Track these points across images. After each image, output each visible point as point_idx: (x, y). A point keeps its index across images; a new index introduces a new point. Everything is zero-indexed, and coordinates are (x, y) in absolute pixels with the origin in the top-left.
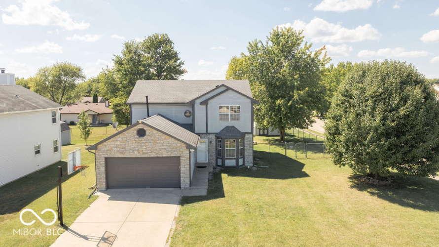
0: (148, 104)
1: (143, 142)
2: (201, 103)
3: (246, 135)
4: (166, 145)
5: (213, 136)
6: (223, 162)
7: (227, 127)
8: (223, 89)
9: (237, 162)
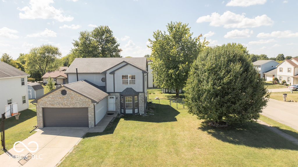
0: (77, 73)
1: (65, 98)
2: (110, 73)
3: (140, 93)
4: (79, 100)
5: (118, 94)
6: (125, 111)
7: (127, 89)
8: (124, 64)
9: (134, 111)
